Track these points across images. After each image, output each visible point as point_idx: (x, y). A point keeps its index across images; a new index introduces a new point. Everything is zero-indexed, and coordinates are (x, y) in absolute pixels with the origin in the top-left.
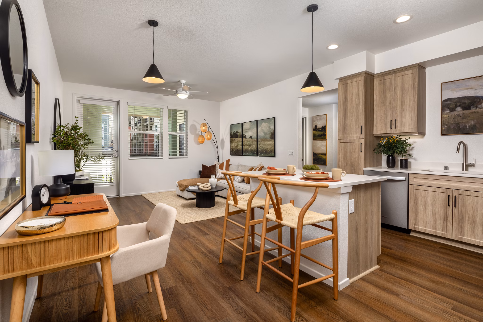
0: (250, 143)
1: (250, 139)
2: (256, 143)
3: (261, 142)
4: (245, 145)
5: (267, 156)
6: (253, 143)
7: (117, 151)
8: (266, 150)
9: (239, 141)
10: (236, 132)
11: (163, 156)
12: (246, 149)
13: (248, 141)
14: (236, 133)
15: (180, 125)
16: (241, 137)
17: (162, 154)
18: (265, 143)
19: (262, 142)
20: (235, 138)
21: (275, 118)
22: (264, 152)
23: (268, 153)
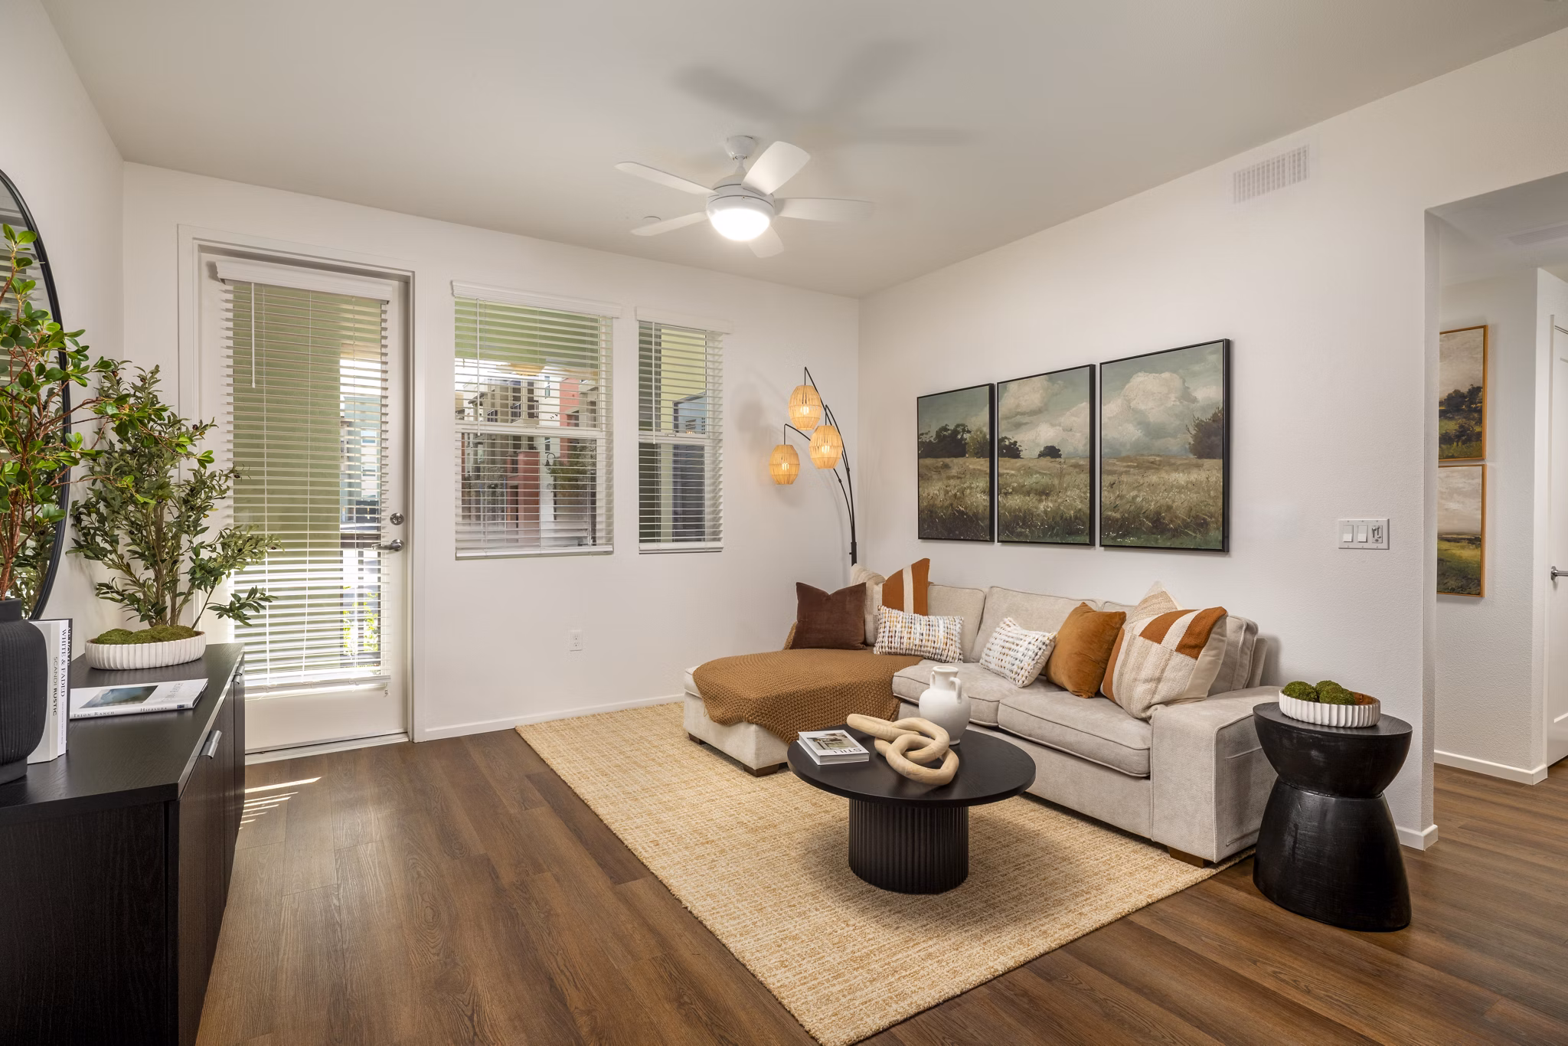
0: (1045, 480)
1: (1046, 462)
2: (1085, 478)
3: (1121, 474)
4: (1013, 489)
5: (1168, 544)
6: (1067, 478)
7: (401, 517)
8: (1158, 513)
9: (975, 474)
10: (952, 427)
11: (612, 544)
12: (1015, 510)
13: (1029, 471)
14: (955, 432)
15: (676, 404)
16: (988, 453)
17: (610, 532)
18: (1154, 478)
19: (1127, 472)
20: (947, 460)
21: (1227, 345)
22: (1142, 523)
23: (1176, 530)
